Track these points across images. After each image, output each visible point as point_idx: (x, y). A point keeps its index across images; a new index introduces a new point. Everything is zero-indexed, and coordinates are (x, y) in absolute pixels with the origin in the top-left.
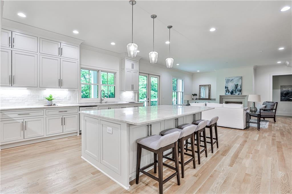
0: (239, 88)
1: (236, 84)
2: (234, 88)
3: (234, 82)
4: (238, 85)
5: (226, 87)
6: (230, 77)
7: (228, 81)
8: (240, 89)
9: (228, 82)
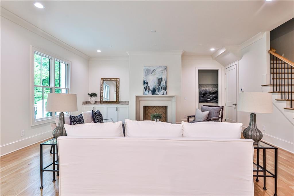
0: (163, 83)
1: (160, 77)
2: (156, 83)
3: (157, 75)
4: (162, 79)
5: (144, 82)
6: (150, 67)
7: (147, 72)
8: (165, 86)
9: (148, 74)
